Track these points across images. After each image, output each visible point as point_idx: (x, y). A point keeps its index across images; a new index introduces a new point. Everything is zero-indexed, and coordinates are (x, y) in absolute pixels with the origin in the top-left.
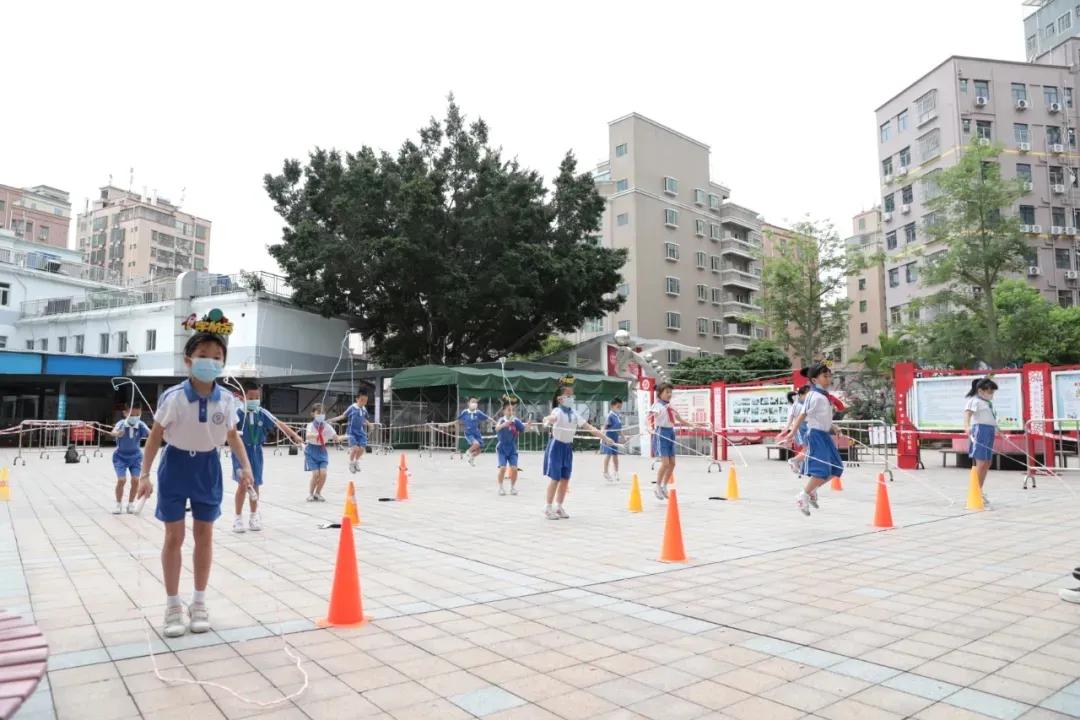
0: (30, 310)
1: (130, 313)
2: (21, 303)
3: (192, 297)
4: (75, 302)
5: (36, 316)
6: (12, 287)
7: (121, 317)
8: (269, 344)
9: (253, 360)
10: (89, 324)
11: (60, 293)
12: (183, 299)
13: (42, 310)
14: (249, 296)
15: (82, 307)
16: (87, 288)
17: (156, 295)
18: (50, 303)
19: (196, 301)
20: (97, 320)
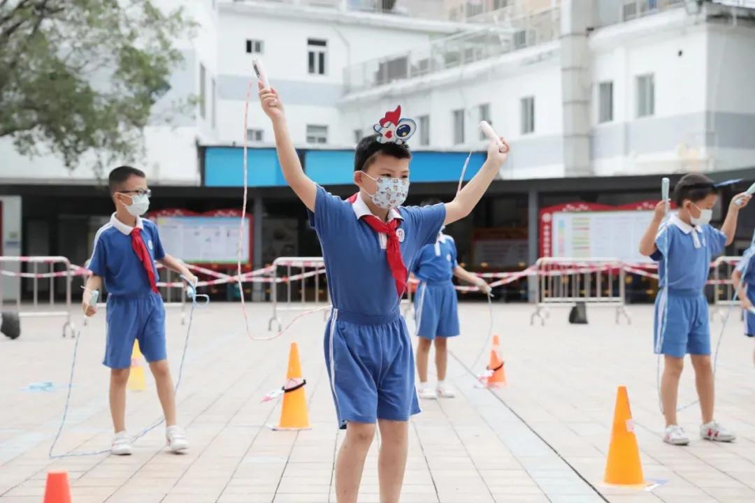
0: (356, 81)
1: (493, 70)
2: (344, 70)
3: (591, 29)
4: (414, 61)
5: (363, 88)
6: (329, 44)
7: (481, 78)
8: (729, 107)
9: (701, 139)
10: (435, 96)
11: (392, 47)
12: (574, 34)
13: (371, 78)
14: (689, 14)
15: (424, 66)
16: (432, 34)
17: (533, 33)
18: (381, 66)
19: (600, 37)
20: (446, 87)
